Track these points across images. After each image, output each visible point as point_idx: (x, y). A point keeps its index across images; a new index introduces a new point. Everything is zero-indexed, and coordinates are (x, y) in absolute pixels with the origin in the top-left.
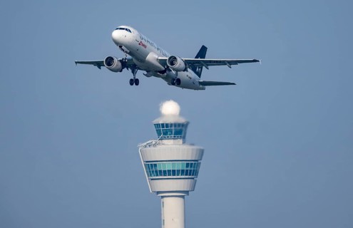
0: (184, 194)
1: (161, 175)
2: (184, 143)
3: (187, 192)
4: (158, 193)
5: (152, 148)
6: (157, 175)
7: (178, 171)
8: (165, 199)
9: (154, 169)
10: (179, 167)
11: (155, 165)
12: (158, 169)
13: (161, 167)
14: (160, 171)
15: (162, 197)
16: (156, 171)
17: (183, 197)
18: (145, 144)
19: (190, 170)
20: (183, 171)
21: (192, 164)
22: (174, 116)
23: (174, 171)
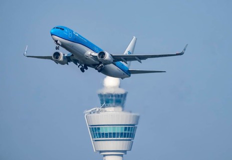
0: (122, 153)
1: (103, 137)
2: (123, 110)
3: (125, 152)
4: (101, 152)
5: (96, 114)
6: (100, 137)
7: (118, 133)
8: (106, 157)
9: (97, 132)
10: (119, 130)
11: (99, 129)
12: (101, 132)
13: (103, 130)
14: (103, 134)
15: (104, 155)
16: (99, 134)
17: (122, 155)
18: (90, 111)
19: (128, 132)
20: (122, 134)
21: (129, 128)
22: (114, 87)
23: (114, 134)
